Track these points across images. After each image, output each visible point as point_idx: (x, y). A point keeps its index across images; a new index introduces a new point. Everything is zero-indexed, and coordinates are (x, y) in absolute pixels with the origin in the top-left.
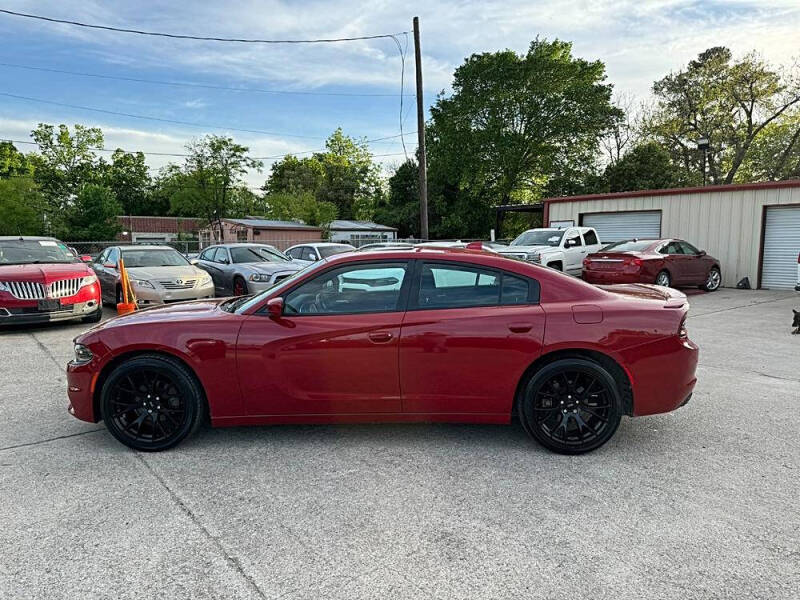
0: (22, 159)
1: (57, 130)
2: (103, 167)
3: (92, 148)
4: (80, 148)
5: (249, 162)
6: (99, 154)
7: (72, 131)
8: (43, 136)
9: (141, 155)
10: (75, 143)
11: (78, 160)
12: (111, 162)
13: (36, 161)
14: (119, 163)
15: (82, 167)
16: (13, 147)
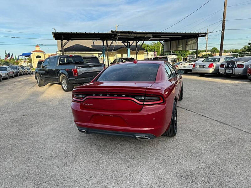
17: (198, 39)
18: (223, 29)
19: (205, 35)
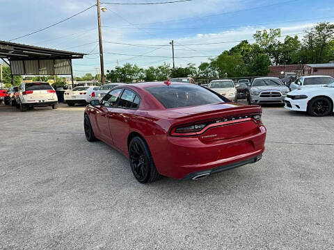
0: (249, 46)
1: (262, 33)
2: (279, 44)
3: (276, 38)
4: (271, 38)
6: (278, 39)
7: (268, 32)
8: (257, 36)
9: (296, 37)
10: (269, 37)
11: (270, 43)
12: (283, 43)
13: (256, 46)
14: (286, 43)
15: (270, 46)
16: (246, 42)
17: (71, 61)
18: (101, 52)
19: (81, 56)
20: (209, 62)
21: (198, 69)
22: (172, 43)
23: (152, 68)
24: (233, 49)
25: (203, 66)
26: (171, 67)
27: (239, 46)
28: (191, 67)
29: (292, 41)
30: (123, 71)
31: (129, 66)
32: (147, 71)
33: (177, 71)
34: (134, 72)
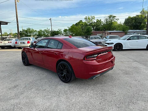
0: (83, 22)
1: (88, 17)
2: (94, 23)
3: (93, 20)
4: (91, 20)
5: (116, 19)
6: (94, 20)
7: (90, 17)
8: (86, 19)
9: (101, 20)
10: (90, 19)
11: (91, 22)
12: (96, 22)
13: (85, 23)
14: (97, 22)
15: (91, 23)
16: (82, 21)
20: (68, 29)
21: (63, 32)
22: (50, 19)
23: (41, 31)
24: (76, 24)
25: (65, 31)
26: (51, 30)
27: (79, 23)
28: (60, 31)
29: (99, 21)
30: (26, 31)
31: (29, 29)
32: (39, 32)
33: (53, 32)
34: (32, 32)
